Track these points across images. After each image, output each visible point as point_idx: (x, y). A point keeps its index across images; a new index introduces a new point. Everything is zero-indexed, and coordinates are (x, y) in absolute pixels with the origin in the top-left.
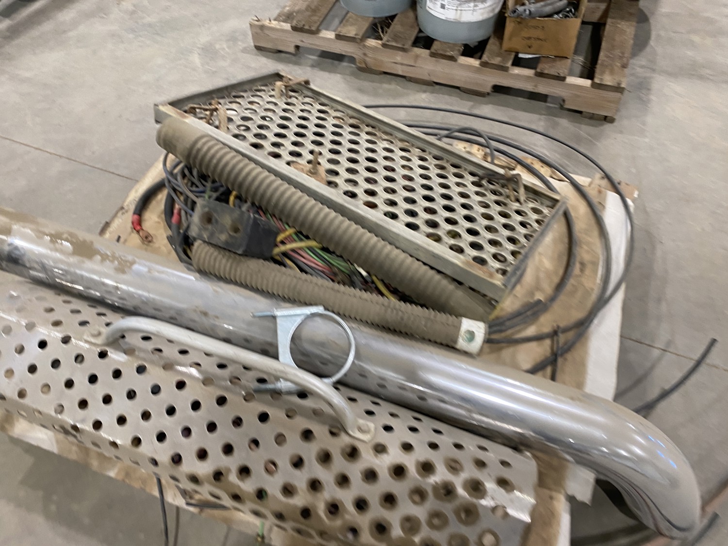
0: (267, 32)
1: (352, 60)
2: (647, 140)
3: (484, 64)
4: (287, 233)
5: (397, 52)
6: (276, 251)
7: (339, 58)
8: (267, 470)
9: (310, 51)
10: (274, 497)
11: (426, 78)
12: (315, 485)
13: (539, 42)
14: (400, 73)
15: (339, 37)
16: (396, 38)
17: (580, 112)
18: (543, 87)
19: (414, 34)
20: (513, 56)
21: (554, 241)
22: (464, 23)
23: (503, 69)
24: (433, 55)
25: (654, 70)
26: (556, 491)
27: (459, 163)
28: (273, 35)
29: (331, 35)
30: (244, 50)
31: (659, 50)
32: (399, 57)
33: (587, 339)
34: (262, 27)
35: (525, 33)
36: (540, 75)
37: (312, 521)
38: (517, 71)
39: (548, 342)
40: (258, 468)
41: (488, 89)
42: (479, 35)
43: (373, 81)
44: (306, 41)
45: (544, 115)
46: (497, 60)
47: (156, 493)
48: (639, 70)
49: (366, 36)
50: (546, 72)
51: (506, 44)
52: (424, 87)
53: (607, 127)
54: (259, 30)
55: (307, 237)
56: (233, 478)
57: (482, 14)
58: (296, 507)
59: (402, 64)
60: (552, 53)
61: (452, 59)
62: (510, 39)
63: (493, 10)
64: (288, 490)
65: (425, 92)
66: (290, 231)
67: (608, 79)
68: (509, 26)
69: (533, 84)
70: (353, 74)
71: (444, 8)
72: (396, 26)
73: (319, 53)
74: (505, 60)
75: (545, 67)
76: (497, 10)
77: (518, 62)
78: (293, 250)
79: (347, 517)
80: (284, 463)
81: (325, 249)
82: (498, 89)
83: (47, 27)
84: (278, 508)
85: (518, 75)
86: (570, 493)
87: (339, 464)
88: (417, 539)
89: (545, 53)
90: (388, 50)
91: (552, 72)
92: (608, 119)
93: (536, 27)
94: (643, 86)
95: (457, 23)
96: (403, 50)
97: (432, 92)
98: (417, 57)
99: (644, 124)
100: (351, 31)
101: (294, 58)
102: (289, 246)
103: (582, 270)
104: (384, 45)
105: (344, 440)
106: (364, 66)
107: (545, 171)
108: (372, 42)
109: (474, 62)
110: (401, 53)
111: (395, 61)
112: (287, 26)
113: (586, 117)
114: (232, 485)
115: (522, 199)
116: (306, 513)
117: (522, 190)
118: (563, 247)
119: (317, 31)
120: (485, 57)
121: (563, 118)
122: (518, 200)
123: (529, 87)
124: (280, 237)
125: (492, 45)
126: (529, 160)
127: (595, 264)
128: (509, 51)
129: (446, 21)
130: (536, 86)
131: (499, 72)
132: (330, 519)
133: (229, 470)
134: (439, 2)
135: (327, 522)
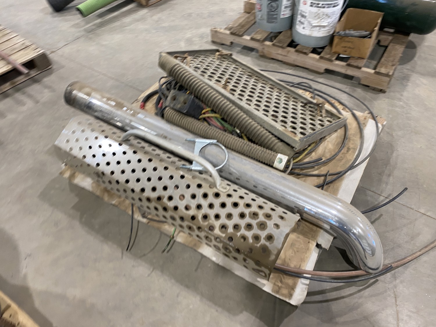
0: (218, 34)
1: (257, 51)
2: (401, 103)
3: (321, 58)
4: (207, 110)
5: (279, 48)
6: (201, 117)
7: (251, 50)
8: (180, 198)
9: (238, 45)
10: (181, 210)
11: (292, 62)
12: (199, 207)
13: (350, 49)
14: (280, 59)
15: (252, 39)
16: (280, 42)
17: (368, 86)
18: (350, 72)
19: (289, 41)
20: (337, 55)
21: (337, 137)
23: (330, 60)
24: (297, 51)
25: (413, 72)
26: (312, 240)
27: (297, 97)
28: (221, 36)
29: (248, 38)
30: (206, 42)
31: (419, 62)
32: (280, 51)
33: (342, 180)
34: (216, 32)
35: (344, 44)
36: (349, 65)
37: (195, 221)
38: (337, 62)
39: (323, 178)
40: (176, 197)
41: (322, 71)
42: (321, 44)
43: (265, 62)
44: (236, 40)
45: (349, 86)
46: (328, 56)
47: (130, 213)
48: (405, 70)
49: (265, 39)
50: (352, 64)
51: (334, 49)
52: (291, 67)
53: (382, 95)
54: (215, 33)
55: (215, 113)
56: (165, 200)
57: (323, 33)
58: (189, 215)
59: (281, 55)
60: (357, 55)
61: (305, 53)
62: (336, 46)
63: (329, 32)
64: (187, 208)
65: (291, 69)
66: (208, 109)
67: (383, 70)
68: (336, 40)
69: (345, 70)
70: (256, 58)
71: (304, 29)
72: (281, 37)
73: (242, 47)
74: (332, 56)
75: (352, 62)
76: (331, 33)
77: (339, 58)
78: (208, 117)
80: (188, 196)
81: (223, 119)
82: (328, 71)
83: (117, 24)
84: (182, 215)
85: (337, 64)
86: (319, 243)
87: (211, 199)
88: (239, 234)
89: (353, 55)
90: (275, 47)
91: (355, 64)
92: (382, 91)
93: (349, 42)
94: (406, 78)
95: (310, 37)
96: (282, 47)
97: (294, 70)
98: (289, 52)
99: (402, 95)
100: (258, 37)
101: (230, 48)
102: (207, 115)
103: (348, 151)
104: (274, 45)
105: (215, 190)
106: (262, 54)
107: (340, 107)
108: (268, 43)
109: (317, 56)
110: (281, 49)
111: (278, 53)
112: (228, 32)
113: (371, 89)
114: (164, 203)
115: (324, 115)
116: (193, 218)
117: (324, 111)
118: (340, 140)
119: (242, 36)
120: (322, 55)
121: (359, 88)
122: (321, 116)
123: (343, 71)
124: (203, 111)
125: (327, 50)
126: (333, 101)
127: (355, 149)
128: (335, 53)
129: (305, 36)
130: (346, 71)
131: (328, 62)
132: (203, 222)
133: (164, 197)
134: (302, 26)
135: (201, 223)
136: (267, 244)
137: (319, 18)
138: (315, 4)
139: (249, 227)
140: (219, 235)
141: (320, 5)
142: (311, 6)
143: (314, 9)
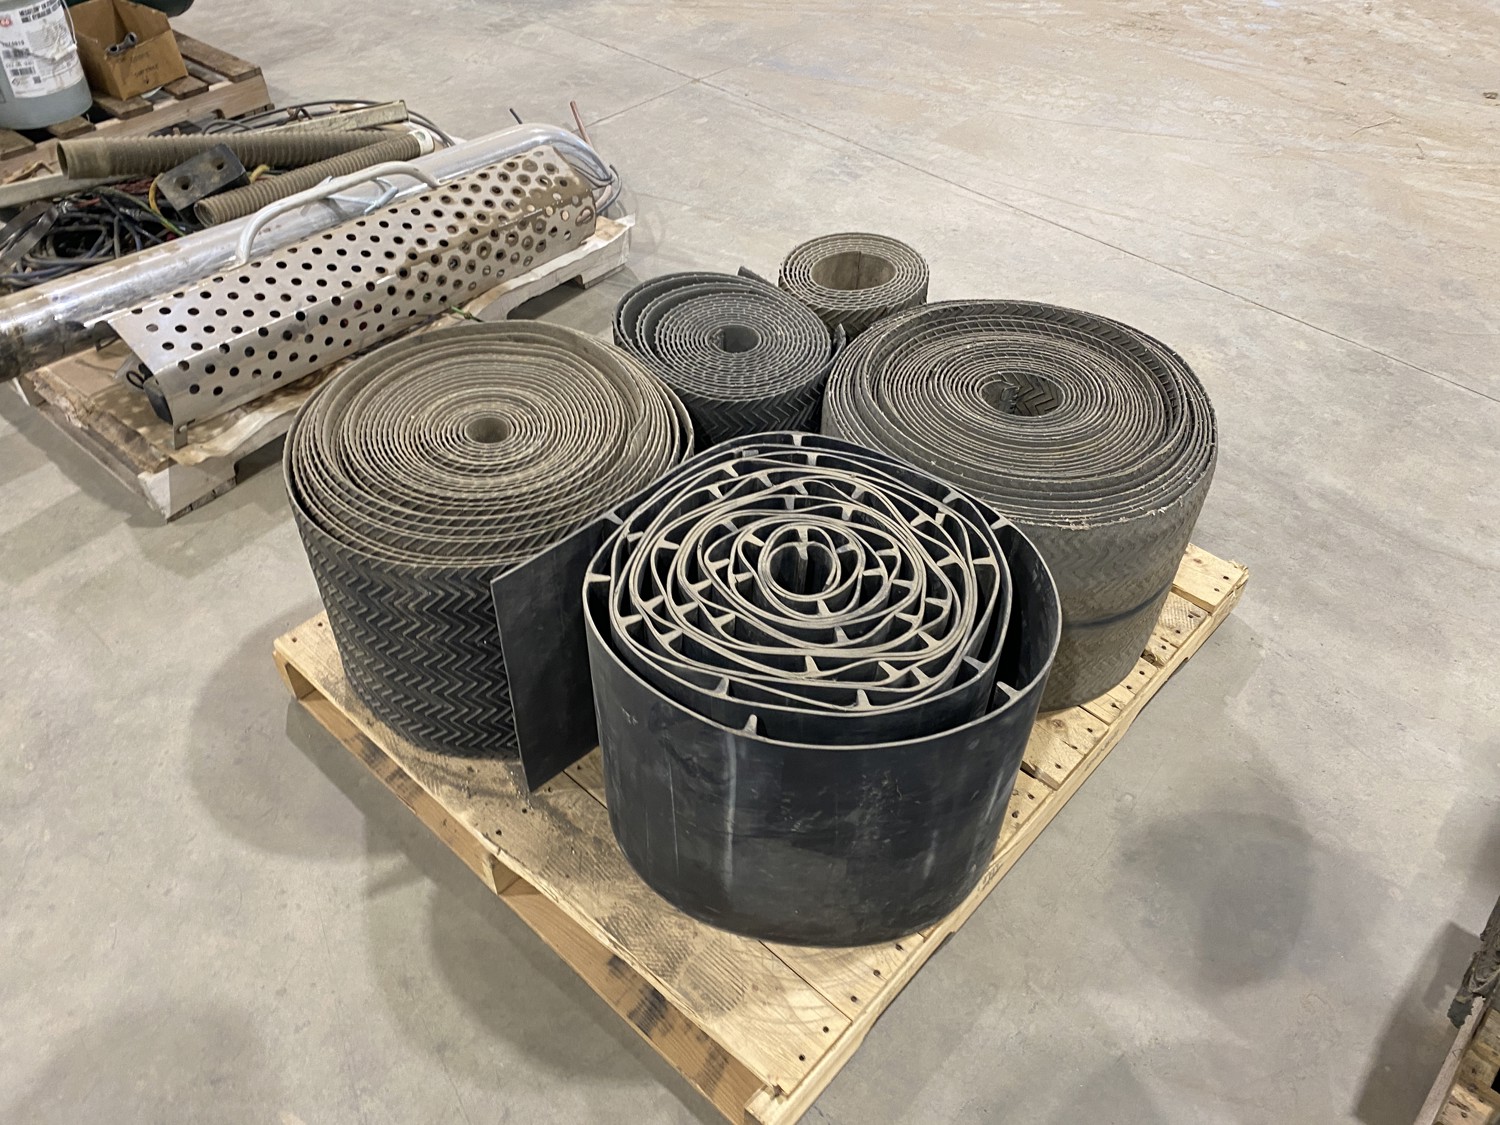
3: (125, 118)
5: (25, 156)
8: (430, 231)
10: (450, 238)
12: (460, 215)
13: (151, 72)
18: (196, 108)
22: (68, 89)
23: (145, 111)
24: (66, 137)
35: (134, 69)
36: (184, 96)
37: (480, 232)
38: (160, 106)
42: (85, 101)
46: (131, 108)
50: (186, 91)
51: (124, 94)
56: (420, 250)
60: (170, 78)
61: (90, 129)
64: (453, 229)
67: (239, 70)
68: (116, 69)
69: (185, 110)
71: (40, 81)
74: (139, 103)
75: (180, 89)
79: (491, 214)
80: (433, 220)
84: (459, 242)
85: (164, 110)
87: (456, 196)
88: (528, 195)
89: (166, 79)
90: (11, 160)
91: (189, 89)
92: (268, 107)
93: (141, 57)
109: (114, 122)
110: (28, 155)
114: (423, 253)
116: (474, 231)
120: (116, 114)
123: (182, 116)
125: (109, 103)
128: (131, 97)
129: (51, 96)
130: (188, 111)
131: (145, 116)
132: (487, 222)
133: (414, 249)
134: (30, 78)
135: (487, 225)
136: (556, 175)
137: (54, 39)
138: (29, 12)
139: (524, 180)
140: (517, 217)
141: (41, 10)
142: (25, 20)
143: (36, 25)
